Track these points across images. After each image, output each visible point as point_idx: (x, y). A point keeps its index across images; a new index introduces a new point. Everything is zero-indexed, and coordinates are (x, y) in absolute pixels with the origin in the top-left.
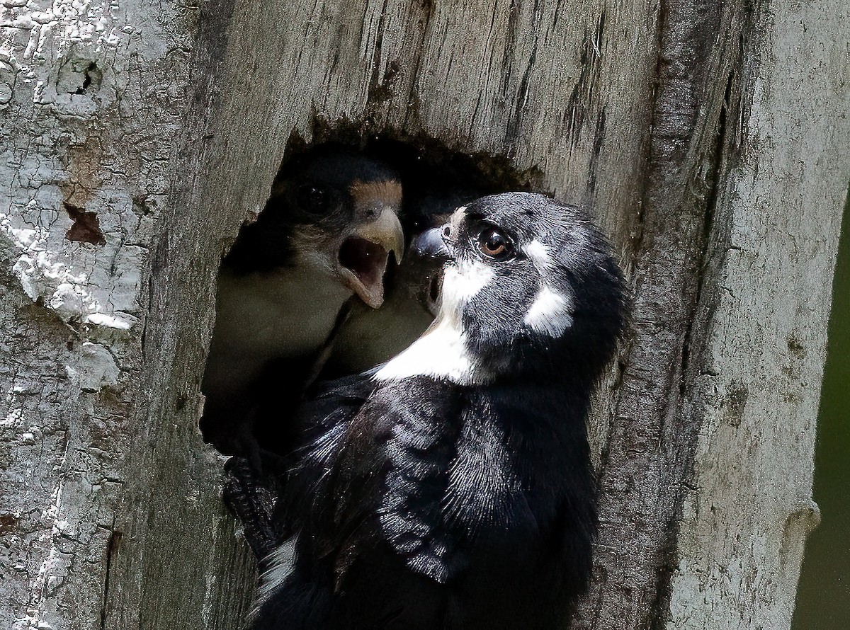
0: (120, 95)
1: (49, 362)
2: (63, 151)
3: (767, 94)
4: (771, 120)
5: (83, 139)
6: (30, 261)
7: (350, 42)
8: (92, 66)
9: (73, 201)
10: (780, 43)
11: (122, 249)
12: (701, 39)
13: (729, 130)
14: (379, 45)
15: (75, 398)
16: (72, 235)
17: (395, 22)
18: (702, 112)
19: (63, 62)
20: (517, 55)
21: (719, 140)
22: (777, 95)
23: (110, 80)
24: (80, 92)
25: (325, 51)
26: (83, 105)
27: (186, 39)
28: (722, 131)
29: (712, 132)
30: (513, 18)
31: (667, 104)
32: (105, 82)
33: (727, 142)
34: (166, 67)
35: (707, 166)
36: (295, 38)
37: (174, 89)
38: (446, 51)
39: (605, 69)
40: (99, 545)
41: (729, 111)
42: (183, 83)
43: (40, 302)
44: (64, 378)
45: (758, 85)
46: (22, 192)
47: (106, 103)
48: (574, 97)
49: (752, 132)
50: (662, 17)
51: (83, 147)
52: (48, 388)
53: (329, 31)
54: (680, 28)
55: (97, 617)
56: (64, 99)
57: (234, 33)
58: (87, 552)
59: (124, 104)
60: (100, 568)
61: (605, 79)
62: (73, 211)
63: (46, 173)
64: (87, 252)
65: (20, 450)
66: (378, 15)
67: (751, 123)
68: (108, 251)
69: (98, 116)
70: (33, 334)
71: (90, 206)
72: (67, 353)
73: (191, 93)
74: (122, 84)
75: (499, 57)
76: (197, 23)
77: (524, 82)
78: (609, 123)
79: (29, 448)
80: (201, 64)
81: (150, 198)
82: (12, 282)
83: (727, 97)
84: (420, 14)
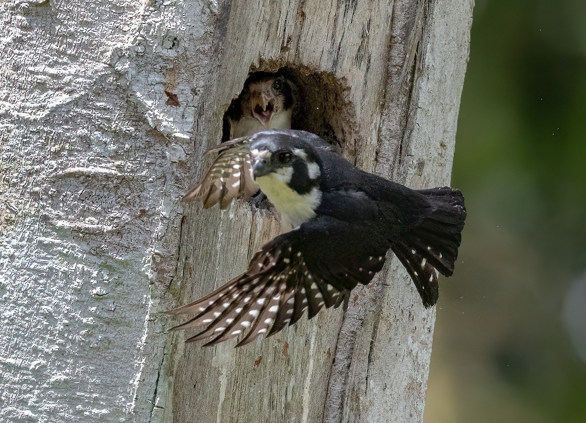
0: (186, 50)
1: (159, 151)
2: (164, 71)
3: (432, 49)
4: (434, 59)
5: (172, 67)
6: (152, 113)
7: (274, 30)
8: (175, 39)
9: (168, 90)
10: (437, 30)
11: (187, 108)
12: (407, 28)
13: (418, 63)
14: (285, 30)
15: (169, 165)
16: (167, 103)
17: (291, 22)
18: (407, 56)
19: (164, 37)
20: (337, 34)
21: (414, 67)
22: (436, 49)
23: (182, 44)
24: (171, 48)
25: (264, 32)
26: (172, 54)
27: (211, 29)
28: (415, 63)
29: (411, 63)
30: (336, 20)
31: (394, 53)
32: (180, 45)
33: (417, 68)
34: (204, 39)
35: (409, 77)
36: (253, 28)
37: (206, 47)
38: (310, 33)
39: (371, 40)
40: (178, 221)
41: (418, 56)
42: (210, 45)
43: (155, 129)
44: (164, 157)
45: (429, 46)
46: (149, 87)
47: (181, 53)
48: (359, 50)
49: (427, 64)
50: (392, 20)
51: (172, 69)
52: (159, 161)
53: (265, 26)
54: (399, 24)
55: (177, 248)
56: (165, 52)
57: (230, 26)
58: (174, 224)
59: (188, 53)
60: (178, 229)
61: (370, 43)
62: (168, 94)
63: (158, 80)
64: (173, 109)
65: (148, 185)
66: (284, 20)
67: (426, 60)
68: (181, 109)
69: (177, 58)
70: (153, 141)
71: (175, 92)
72: (166, 148)
73: (213, 49)
74: (187, 45)
75: (330, 35)
76: (215, 22)
77: (340, 45)
78: (372, 61)
79: (151, 184)
80: (217, 38)
81: (198, 89)
82: (145, 121)
83: (417, 51)
84: (300, 19)
